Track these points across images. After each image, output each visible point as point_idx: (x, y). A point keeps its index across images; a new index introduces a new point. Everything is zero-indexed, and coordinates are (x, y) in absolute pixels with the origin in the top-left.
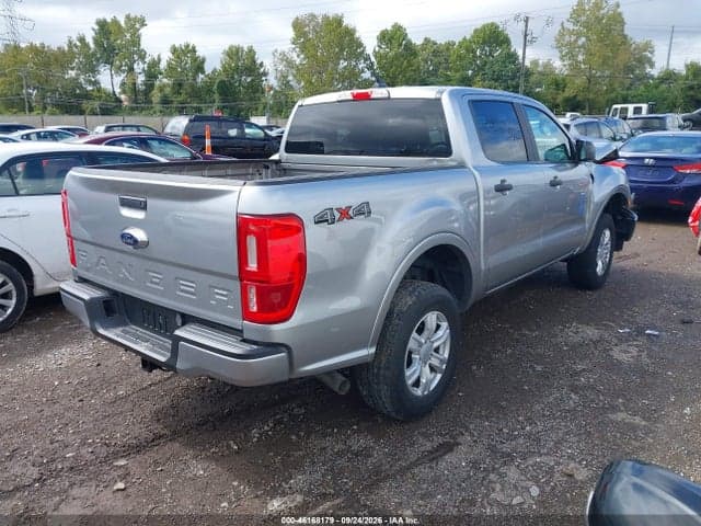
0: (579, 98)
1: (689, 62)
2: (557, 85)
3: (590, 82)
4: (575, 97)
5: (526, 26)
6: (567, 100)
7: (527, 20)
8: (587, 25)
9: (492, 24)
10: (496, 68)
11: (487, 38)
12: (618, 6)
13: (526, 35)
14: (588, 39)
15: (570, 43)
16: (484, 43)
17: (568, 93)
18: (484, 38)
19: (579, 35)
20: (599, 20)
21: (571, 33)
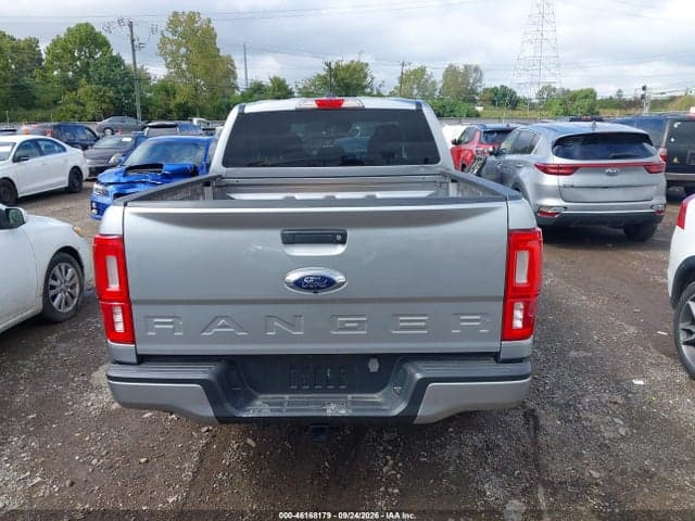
0: (190, 104)
1: (272, 76)
2: (168, 92)
3: (196, 90)
4: (186, 103)
5: (132, 31)
6: (179, 106)
7: (131, 25)
8: (183, 36)
9: (87, 24)
10: (103, 70)
11: (84, 39)
12: (209, 21)
13: (133, 41)
14: (188, 49)
15: (172, 52)
16: (82, 44)
17: (179, 99)
18: (81, 39)
19: (179, 45)
20: (194, 32)
21: (172, 42)
